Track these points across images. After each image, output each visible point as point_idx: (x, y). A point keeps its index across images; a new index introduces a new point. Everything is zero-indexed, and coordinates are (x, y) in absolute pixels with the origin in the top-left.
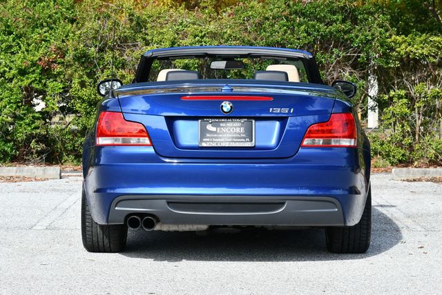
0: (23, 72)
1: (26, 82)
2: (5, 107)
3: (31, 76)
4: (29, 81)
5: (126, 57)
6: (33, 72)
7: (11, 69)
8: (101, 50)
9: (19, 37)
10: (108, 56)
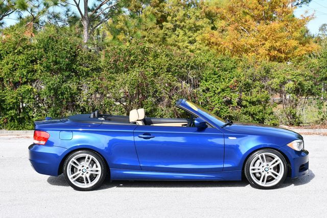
0: (223, 90)
1: (225, 94)
2: (216, 104)
3: (226, 92)
4: (226, 94)
5: (264, 84)
6: (227, 90)
7: (218, 89)
8: (254, 81)
9: (220, 76)
10: (257, 83)
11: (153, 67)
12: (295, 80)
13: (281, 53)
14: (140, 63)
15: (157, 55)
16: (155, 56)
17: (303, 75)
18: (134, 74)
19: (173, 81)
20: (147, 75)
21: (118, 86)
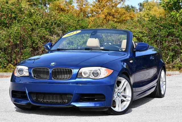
11: (30, 23)
12: (137, 36)
13: (114, 17)
14: (19, 20)
15: (32, 14)
16: (30, 15)
17: (141, 33)
18: (16, 28)
19: (47, 35)
20: (27, 29)
21: (2, 37)
